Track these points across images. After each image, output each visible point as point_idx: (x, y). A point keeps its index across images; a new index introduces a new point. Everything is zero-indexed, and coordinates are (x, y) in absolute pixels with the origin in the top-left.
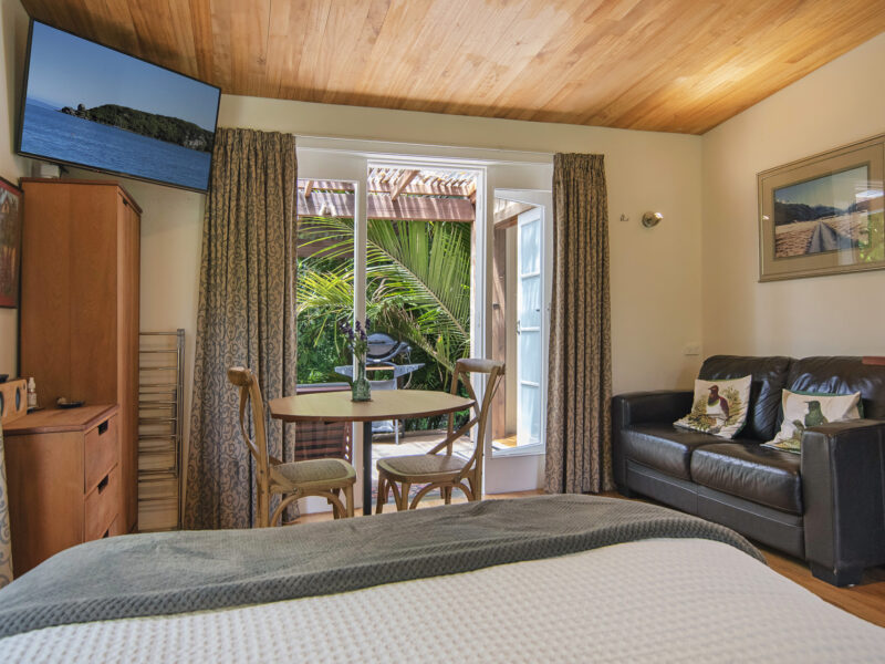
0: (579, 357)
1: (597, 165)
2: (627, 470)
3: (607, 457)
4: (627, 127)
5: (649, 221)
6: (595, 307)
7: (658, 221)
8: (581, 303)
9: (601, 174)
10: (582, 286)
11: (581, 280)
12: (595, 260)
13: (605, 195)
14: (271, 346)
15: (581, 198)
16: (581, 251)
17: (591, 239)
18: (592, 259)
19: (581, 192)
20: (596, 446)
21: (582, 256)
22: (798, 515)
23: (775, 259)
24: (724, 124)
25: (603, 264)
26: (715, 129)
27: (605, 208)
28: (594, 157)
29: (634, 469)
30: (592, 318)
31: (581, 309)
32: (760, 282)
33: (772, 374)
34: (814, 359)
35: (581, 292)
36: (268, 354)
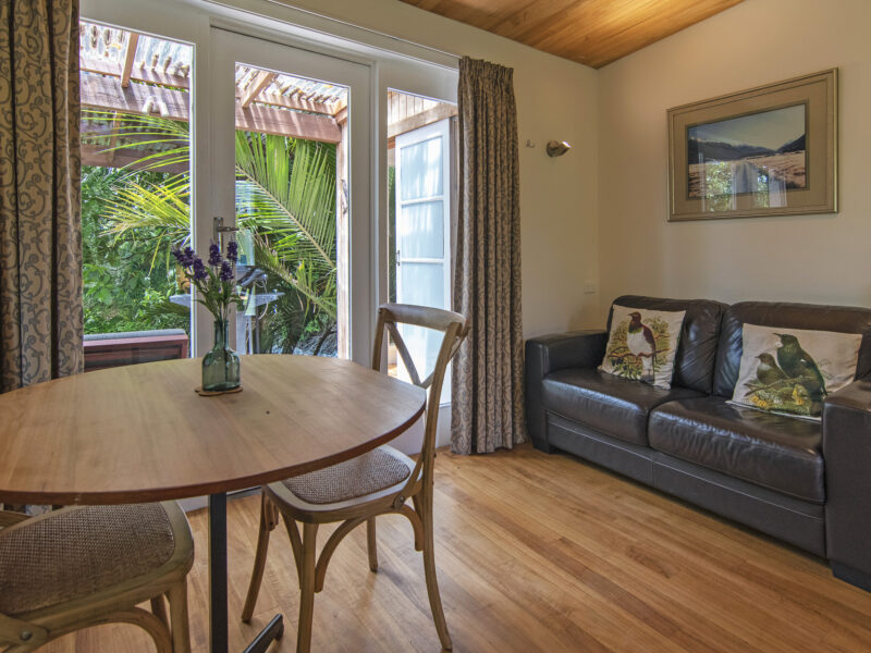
0: (490, 296)
1: (506, 78)
2: (547, 424)
3: (519, 406)
4: (532, 45)
5: (555, 150)
6: (506, 239)
7: (566, 150)
8: (492, 234)
9: (509, 90)
10: (492, 214)
11: (492, 208)
12: (506, 186)
13: (514, 115)
14: (23, 280)
15: (491, 113)
16: (492, 174)
17: (502, 161)
18: (502, 184)
19: (491, 105)
20: (508, 396)
21: (492, 181)
22: (818, 504)
23: (688, 198)
24: (624, 59)
25: (513, 192)
26: (619, 61)
27: (515, 129)
28: (503, 69)
29: (555, 423)
30: (503, 251)
31: (492, 241)
32: (670, 221)
33: (703, 318)
34: (752, 304)
35: (492, 222)
36: (19, 294)
